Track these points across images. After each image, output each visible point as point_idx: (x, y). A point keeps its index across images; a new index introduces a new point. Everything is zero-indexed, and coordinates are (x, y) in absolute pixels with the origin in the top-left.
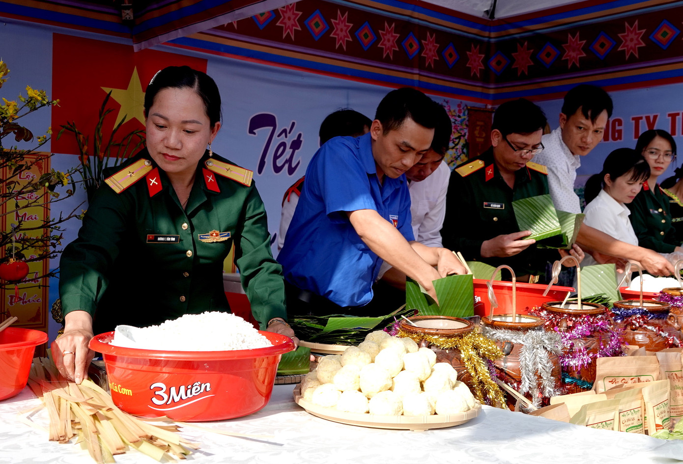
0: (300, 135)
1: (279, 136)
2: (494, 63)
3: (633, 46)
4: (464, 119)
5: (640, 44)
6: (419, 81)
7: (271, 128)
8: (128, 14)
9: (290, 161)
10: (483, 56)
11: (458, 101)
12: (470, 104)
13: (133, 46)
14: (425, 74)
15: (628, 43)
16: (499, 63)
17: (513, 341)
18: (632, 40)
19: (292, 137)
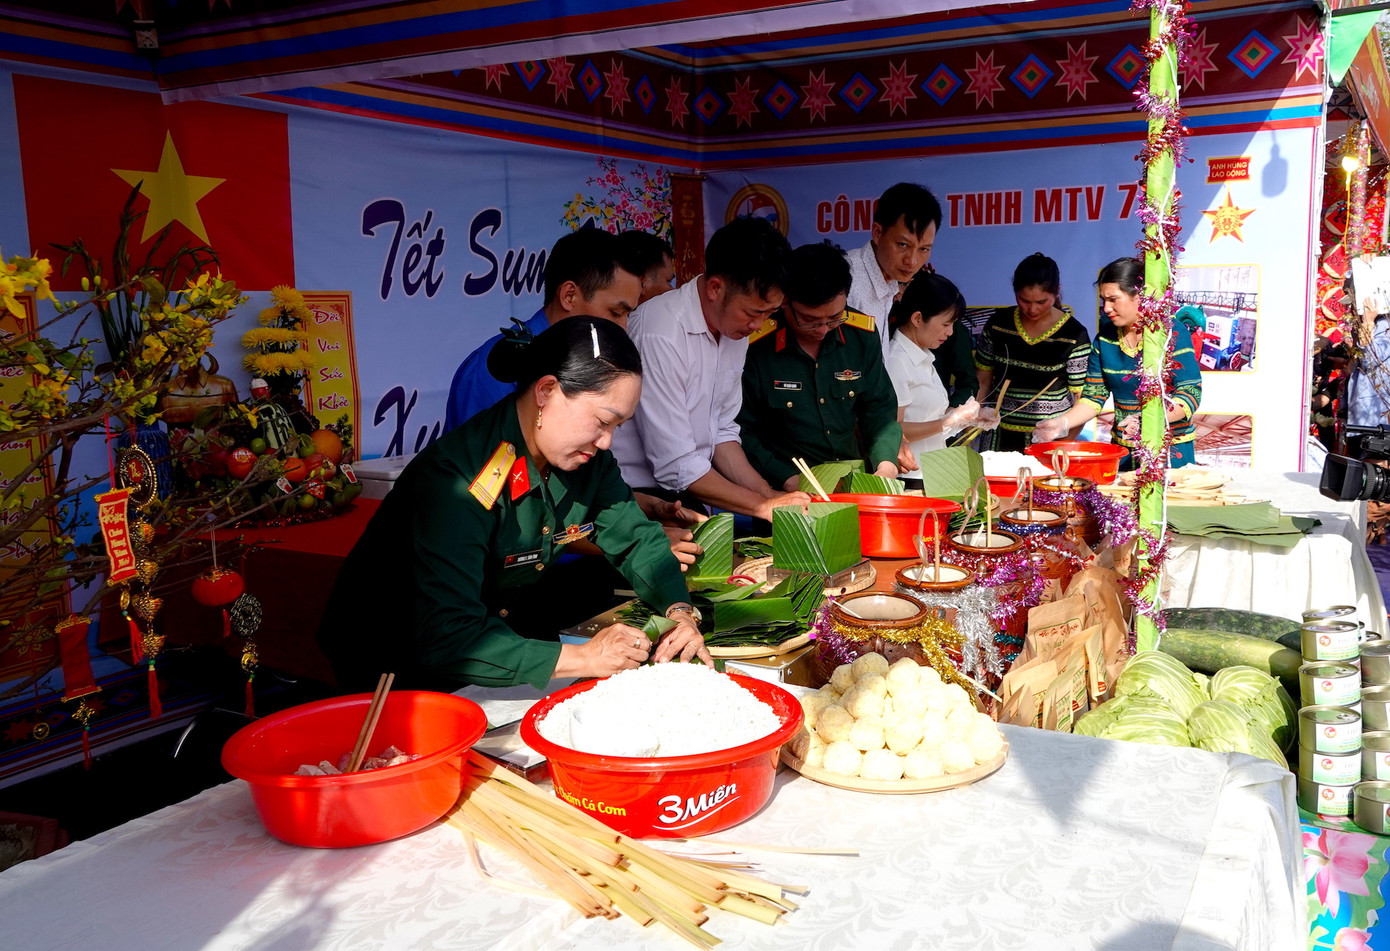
0: (440, 232)
1: (409, 235)
2: (701, 106)
3: (900, 97)
4: (667, 192)
5: (910, 95)
6: (605, 137)
7: (398, 223)
8: (148, 39)
9: (428, 274)
10: (687, 94)
11: (656, 165)
12: (674, 168)
13: (160, 95)
14: (612, 125)
15: (894, 92)
16: (708, 106)
17: (945, 606)
18: (898, 88)
19: (429, 236)
